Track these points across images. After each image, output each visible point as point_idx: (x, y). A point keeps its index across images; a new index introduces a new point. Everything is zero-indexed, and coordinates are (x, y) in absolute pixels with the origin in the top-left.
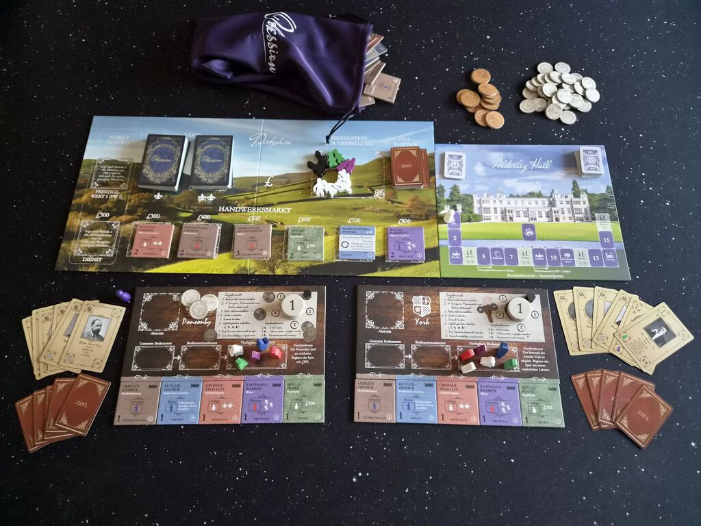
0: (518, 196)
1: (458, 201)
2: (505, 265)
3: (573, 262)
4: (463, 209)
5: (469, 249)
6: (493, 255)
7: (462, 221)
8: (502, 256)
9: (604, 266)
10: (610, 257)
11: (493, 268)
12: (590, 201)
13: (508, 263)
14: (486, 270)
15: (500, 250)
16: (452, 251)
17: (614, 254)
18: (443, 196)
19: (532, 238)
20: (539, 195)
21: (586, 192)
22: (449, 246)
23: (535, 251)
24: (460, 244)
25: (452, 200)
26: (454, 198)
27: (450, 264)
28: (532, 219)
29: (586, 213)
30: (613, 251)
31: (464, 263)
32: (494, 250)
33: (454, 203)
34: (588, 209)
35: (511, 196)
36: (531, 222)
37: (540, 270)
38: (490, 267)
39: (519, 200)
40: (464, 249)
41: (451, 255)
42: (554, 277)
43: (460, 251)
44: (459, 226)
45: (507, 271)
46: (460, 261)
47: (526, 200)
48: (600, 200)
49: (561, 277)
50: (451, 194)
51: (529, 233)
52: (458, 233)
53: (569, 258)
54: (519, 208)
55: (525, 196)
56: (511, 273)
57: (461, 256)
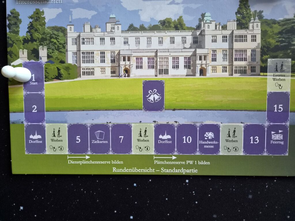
0: (143, 28)
1: (42, 41)
2: (111, 153)
3: (217, 148)
4: (49, 57)
5: (57, 126)
6: (93, 137)
7: (48, 79)
8: (107, 139)
9: (265, 154)
10: (277, 137)
11: (92, 158)
12: (264, 33)
13: (114, 151)
14: (80, 162)
15: (104, 127)
16: (30, 131)
17: (284, 134)
18: (17, 33)
19: (158, 106)
20: (179, 26)
21: (261, 17)
22: (25, 124)
23: (160, 129)
24: (42, 119)
25: (32, 40)
26: (36, 35)
27: (26, 153)
28: (161, 72)
29: (253, 59)
30: (284, 128)
31: (48, 152)
32: (95, 127)
33: (34, 45)
34: (259, 50)
35: (132, 28)
36: (160, 77)
37: (163, 160)
38: (87, 157)
39: (143, 36)
40: (49, 127)
41: (28, 138)
42: (184, 172)
43: (42, 131)
44: (41, 88)
45: (113, 162)
46: (41, 147)
47: (155, 36)
48: (280, 33)
49: (194, 172)
50: (31, 27)
51: (154, 97)
52: (40, 100)
53: (212, 140)
54: (143, 51)
55: (154, 28)
56: (118, 166)
57: (43, 139)
